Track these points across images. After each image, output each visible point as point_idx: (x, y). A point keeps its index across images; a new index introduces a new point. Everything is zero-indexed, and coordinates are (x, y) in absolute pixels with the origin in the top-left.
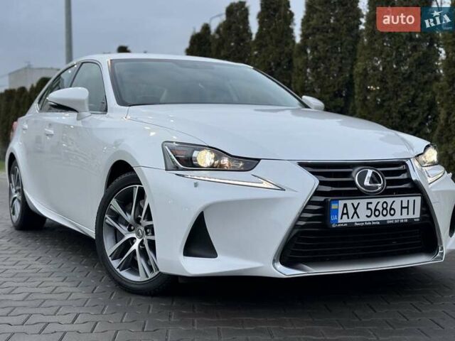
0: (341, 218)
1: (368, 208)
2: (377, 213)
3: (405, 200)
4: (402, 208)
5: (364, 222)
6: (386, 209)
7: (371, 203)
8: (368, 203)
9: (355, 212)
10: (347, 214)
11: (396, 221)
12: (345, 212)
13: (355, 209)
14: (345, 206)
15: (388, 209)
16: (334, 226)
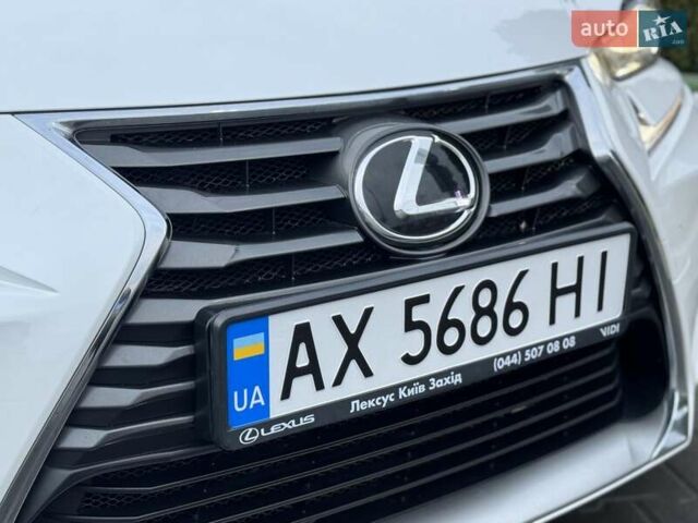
0: (286, 394)
1: (410, 325)
2: (451, 337)
3: (566, 258)
4: (556, 293)
5: (394, 389)
6: (490, 311)
7: (425, 299)
8: (410, 304)
9: (354, 354)
10: (314, 368)
11: (531, 355)
12: (303, 360)
13: (352, 340)
14: (303, 334)
15: (499, 309)
16: (248, 438)
